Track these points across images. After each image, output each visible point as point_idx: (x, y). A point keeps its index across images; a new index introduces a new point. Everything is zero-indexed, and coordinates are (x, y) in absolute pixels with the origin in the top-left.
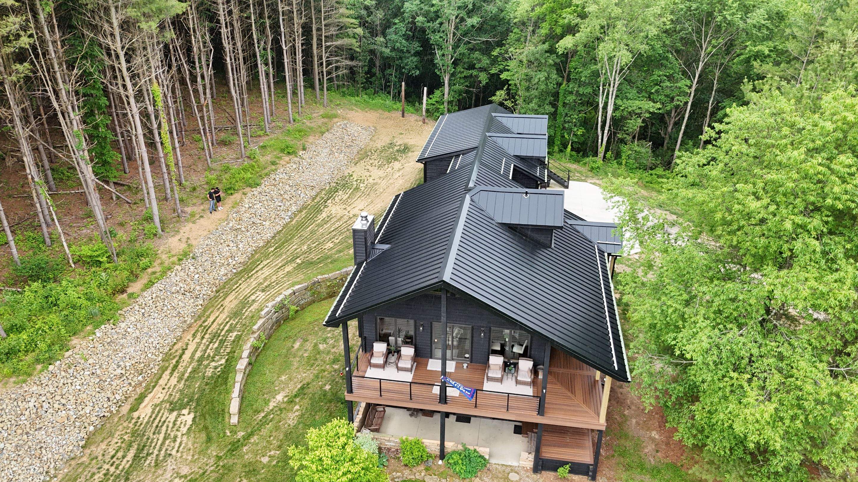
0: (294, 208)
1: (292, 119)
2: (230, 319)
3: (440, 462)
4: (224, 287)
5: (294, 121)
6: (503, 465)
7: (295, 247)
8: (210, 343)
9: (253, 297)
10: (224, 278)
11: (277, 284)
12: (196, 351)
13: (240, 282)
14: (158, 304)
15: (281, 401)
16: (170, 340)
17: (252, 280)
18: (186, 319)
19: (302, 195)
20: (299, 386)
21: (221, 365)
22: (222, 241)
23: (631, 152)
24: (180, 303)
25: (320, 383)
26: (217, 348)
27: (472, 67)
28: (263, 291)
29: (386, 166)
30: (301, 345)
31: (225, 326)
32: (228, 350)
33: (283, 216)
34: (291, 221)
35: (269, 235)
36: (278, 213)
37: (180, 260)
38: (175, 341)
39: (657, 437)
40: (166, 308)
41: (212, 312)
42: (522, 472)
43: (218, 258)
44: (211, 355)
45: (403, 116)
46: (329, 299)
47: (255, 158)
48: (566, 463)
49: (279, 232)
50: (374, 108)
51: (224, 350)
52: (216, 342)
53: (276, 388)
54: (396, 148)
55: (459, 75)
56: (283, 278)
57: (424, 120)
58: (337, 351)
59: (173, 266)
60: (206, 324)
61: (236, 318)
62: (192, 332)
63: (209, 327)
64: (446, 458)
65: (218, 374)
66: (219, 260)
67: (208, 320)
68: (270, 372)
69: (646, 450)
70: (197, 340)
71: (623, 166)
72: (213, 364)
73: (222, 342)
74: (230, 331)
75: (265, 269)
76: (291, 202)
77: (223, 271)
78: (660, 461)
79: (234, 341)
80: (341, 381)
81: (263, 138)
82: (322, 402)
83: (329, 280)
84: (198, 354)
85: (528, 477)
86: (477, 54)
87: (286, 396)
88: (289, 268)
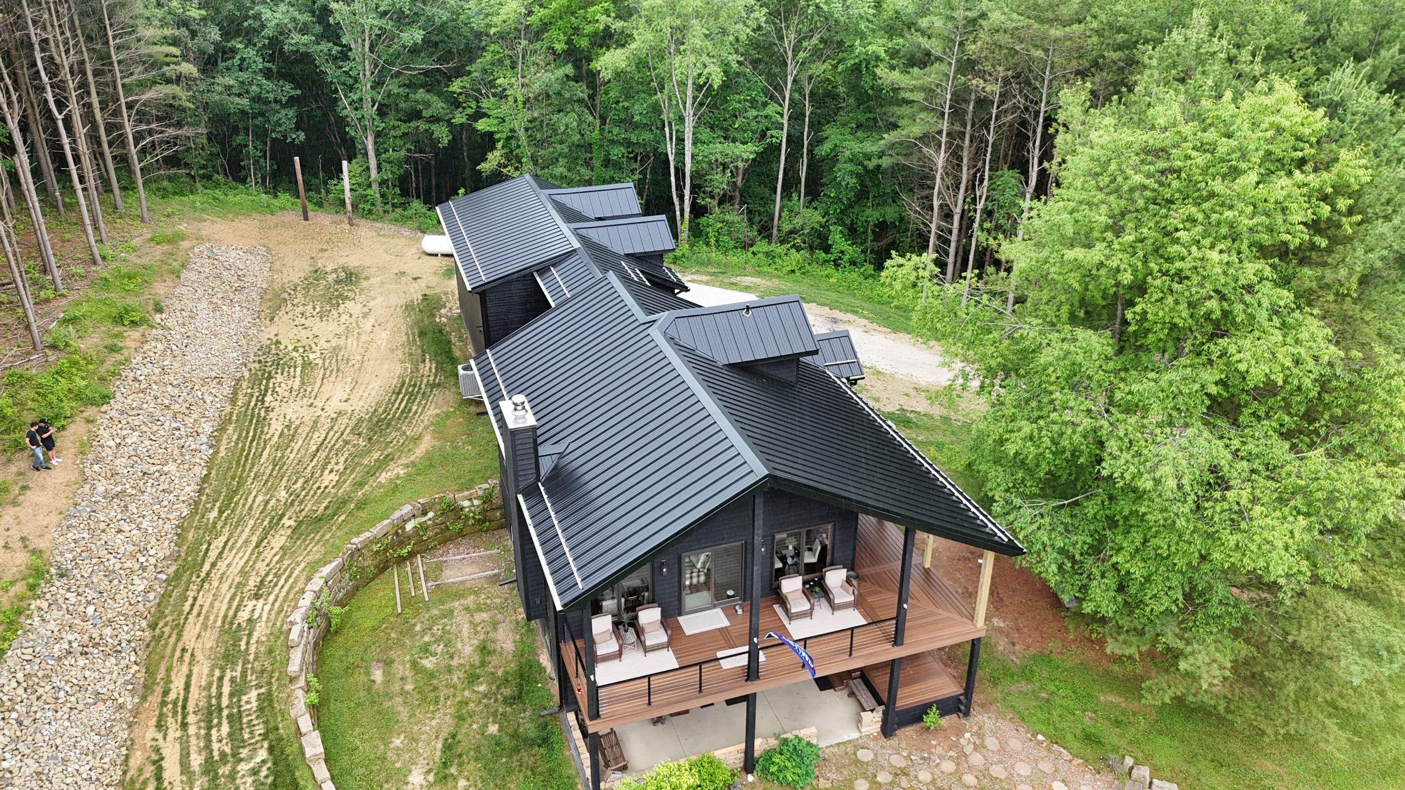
0: (207, 427)
1: (98, 257)
2: (223, 670)
3: (750, 778)
4: (163, 615)
5: (104, 258)
6: (838, 744)
7: (260, 498)
8: (209, 728)
9: (244, 616)
10: (151, 596)
11: (277, 576)
12: (185, 756)
13: (191, 594)
14: (40, 691)
15: (425, 784)
16: (111, 752)
17: (215, 584)
18: (121, 701)
19: (208, 399)
20: (439, 746)
21: (264, 762)
22: (103, 526)
23: (720, 225)
24: (87, 673)
25: (475, 726)
26: (230, 735)
27: (416, 115)
28: (257, 597)
29: (334, 312)
30: (386, 673)
31: (220, 686)
32: (260, 730)
33: (193, 447)
34: (216, 452)
35: (190, 490)
36: (182, 442)
37: (32, 588)
38: (124, 751)
39: (1001, 624)
40: (62, 693)
41: (169, 670)
42: (871, 744)
43: (113, 561)
44: (228, 750)
45: (306, 218)
46: (382, 576)
47: (67, 345)
48: (929, 705)
49: (205, 479)
50: (240, 211)
51: (251, 732)
52: (220, 724)
53: (398, 765)
54: (331, 277)
55: (392, 133)
56: (280, 561)
57: (350, 219)
58: (462, 661)
59: (24, 604)
60: (172, 696)
61: (235, 663)
62: (153, 721)
63: (186, 700)
64: (758, 768)
65: (270, 780)
66: (118, 566)
67: (172, 686)
68: (363, 741)
69: (1000, 648)
70: (174, 732)
71: (714, 249)
72: (243, 767)
73: (235, 720)
74: (238, 692)
75: (228, 557)
76: (195, 416)
77: (140, 585)
78: (1024, 657)
79: (261, 709)
80: (509, 709)
81: (55, 304)
82: (502, 756)
83: (375, 540)
84: (196, 761)
85: (882, 747)
86: (421, 94)
87: (429, 772)
88: (278, 540)
